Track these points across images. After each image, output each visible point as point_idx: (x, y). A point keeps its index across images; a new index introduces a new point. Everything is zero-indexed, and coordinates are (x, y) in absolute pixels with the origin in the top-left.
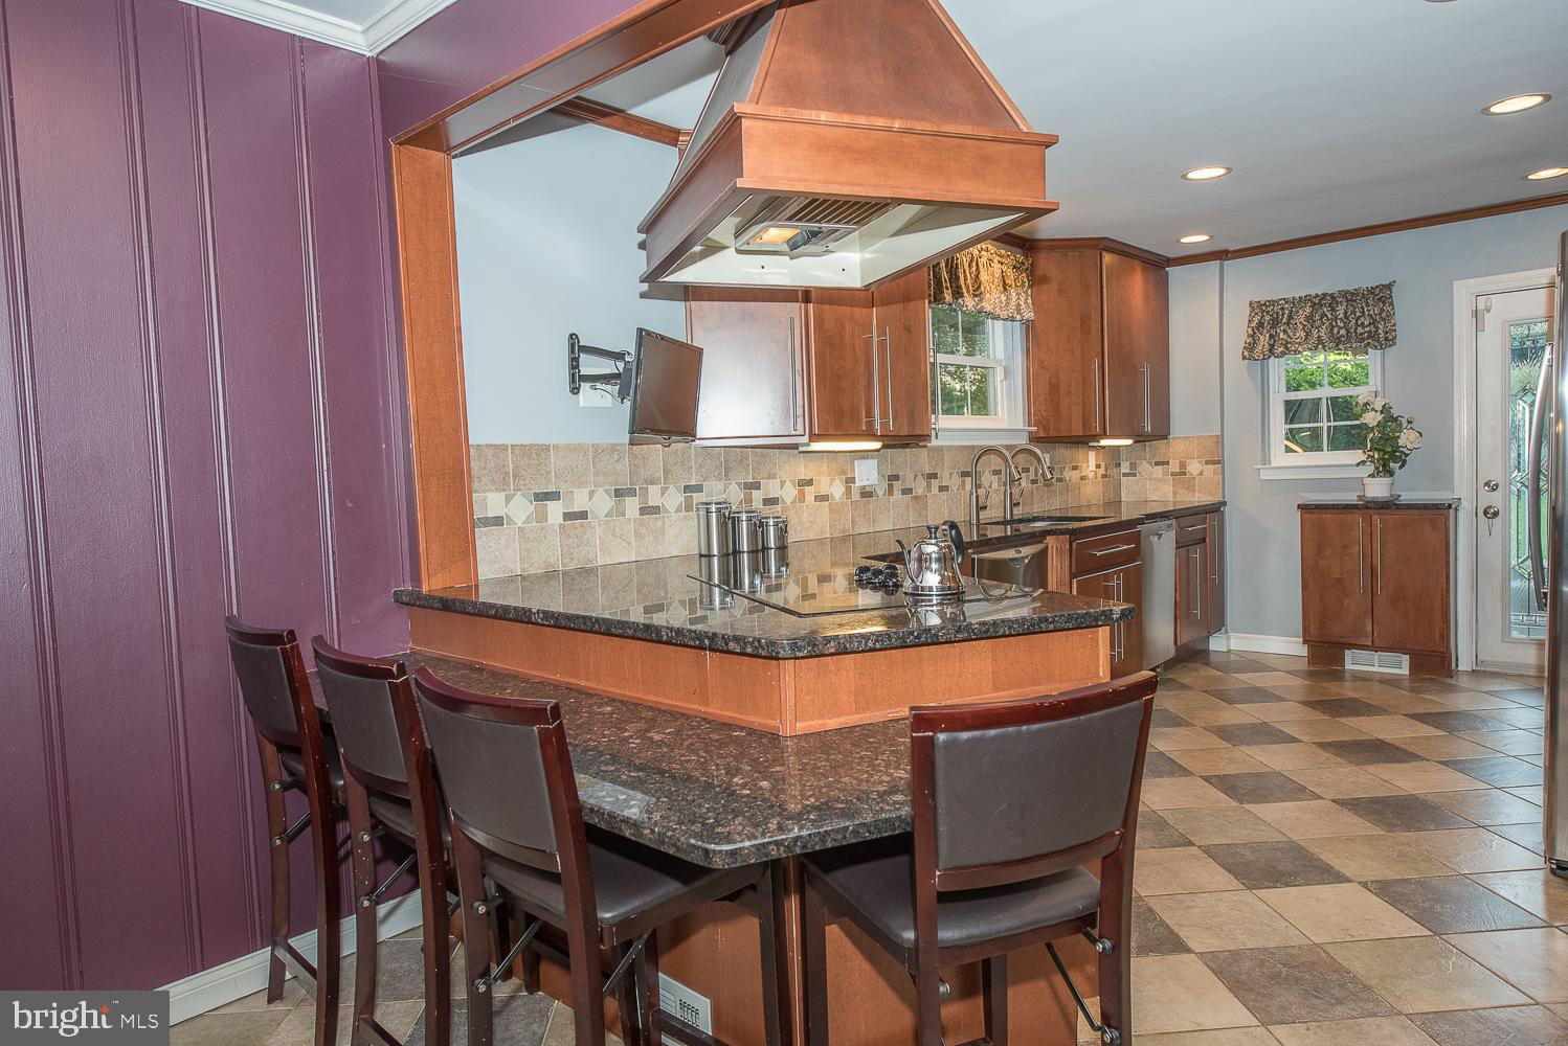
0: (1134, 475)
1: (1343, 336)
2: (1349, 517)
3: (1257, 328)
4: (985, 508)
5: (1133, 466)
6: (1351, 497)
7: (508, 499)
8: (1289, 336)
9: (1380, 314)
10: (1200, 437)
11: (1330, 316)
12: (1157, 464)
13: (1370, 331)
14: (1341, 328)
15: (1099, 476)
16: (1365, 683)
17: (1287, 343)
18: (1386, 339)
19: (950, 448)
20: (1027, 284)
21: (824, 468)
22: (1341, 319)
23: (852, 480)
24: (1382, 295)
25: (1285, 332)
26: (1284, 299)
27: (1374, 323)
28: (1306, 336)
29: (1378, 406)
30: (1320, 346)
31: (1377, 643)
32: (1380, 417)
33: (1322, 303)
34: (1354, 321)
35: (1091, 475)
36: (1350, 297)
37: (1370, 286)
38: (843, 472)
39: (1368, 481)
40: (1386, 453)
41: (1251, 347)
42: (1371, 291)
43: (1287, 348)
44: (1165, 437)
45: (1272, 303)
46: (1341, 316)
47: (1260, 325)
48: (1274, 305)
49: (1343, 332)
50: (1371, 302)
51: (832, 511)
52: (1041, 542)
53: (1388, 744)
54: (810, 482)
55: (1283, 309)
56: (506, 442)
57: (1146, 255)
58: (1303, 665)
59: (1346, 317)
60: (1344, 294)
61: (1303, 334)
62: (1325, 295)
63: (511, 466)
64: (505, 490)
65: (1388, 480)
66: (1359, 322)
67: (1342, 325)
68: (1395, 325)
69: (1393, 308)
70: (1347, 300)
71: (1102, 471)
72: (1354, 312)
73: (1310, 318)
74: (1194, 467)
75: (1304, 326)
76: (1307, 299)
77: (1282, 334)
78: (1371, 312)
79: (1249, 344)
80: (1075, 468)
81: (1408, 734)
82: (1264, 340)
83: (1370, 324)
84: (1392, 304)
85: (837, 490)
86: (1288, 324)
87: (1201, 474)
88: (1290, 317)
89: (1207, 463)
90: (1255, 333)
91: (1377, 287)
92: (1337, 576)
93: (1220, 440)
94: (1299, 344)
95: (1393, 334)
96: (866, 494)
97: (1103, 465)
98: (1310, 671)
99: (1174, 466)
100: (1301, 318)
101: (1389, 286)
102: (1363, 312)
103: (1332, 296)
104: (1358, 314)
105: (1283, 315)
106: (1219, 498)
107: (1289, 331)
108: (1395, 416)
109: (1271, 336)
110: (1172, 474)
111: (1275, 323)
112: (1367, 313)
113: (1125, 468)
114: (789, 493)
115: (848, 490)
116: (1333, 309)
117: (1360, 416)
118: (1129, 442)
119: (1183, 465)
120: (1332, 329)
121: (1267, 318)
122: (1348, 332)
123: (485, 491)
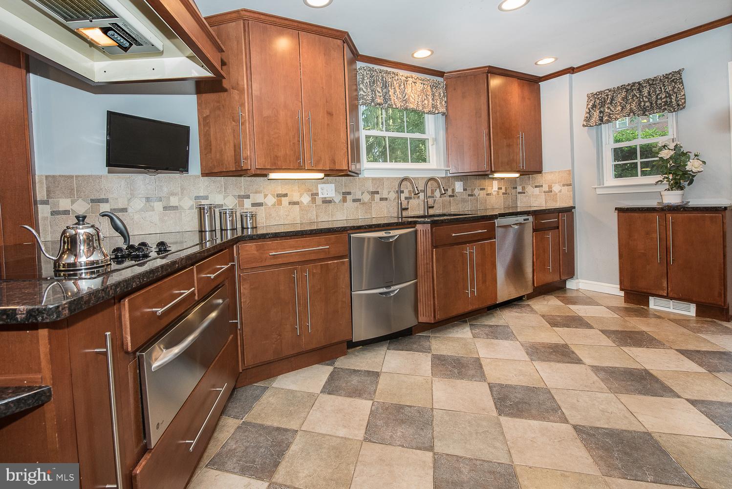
0: (524, 193)
1: (648, 107)
2: (650, 215)
3: (592, 108)
4: (407, 209)
5: (523, 188)
6: (653, 203)
7: (73, 202)
8: (611, 110)
9: (673, 90)
10: (559, 171)
11: (638, 96)
12: (536, 187)
13: (667, 101)
14: (646, 102)
15: (501, 194)
16: (659, 320)
17: (610, 114)
18: (678, 105)
19: (388, 179)
20: (442, 94)
21: (296, 188)
22: (646, 97)
23: (317, 194)
24: (675, 78)
25: (608, 108)
26: (608, 90)
27: (670, 96)
28: (622, 110)
29: (672, 146)
30: (631, 114)
31: (671, 295)
32: (672, 153)
33: (632, 90)
34: (655, 97)
35: (494, 193)
36: (651, 82)
37: (664, 74)
38: (309, 190)
39: (664, 193)
40: (677, 175)
41: (588, 119)
42: (666, 76)
43: (610, 117)
44: (540, 172)
45: (601, 93)
46: (646, 94)
47: (594, 106)
48: (602, 94)
49: (647, 104)
50: (666, 83)
51: (301, 210)
52: (414, 227)
53: (651, 375)
54: (286, 195)
55: (607, 95)
56: (72, 174)
57: (523, 76)
58: (621, 303)
59: (649, 95)
60: (647, 81)
61: (620, 108)
62: (634, 84)
63: (75, 185)
64: (71, 197)
65: (680, 192)
66: (659, 97)
67: (647, 100)
68: (684, 95)
69: (683, 85)
70: (650, 85)
71: (503, 191)
72: (655, 91)
73: (625, 99)
74: (556, 188)
75: (621, 103)
76: (623, 87)
77: (606, 109)
78: (667, 90)
79: (587, 117)
80: (482, 189)
81: (673, 367)
82: (596, 114)
83: (666, 97)
84: (682, 83)
85: (306, 199)
86: (611, 103)
87: (560, 191)
88: (612, 99)
89: (564, 185)
90: (590, 111)
91: (670, 73)
92: (643, 251)
93: (571, 173)
94: (618, 114)
95: (683, 101)
96: (326, 202)
97: (503, 188)
98: (626, 308)
99: (545, 188)
100: (619, 99)
101: (679, 72)
102: (661, 91)
103: (639, 83)
104: (658, 92)
105: (608, 98)
106: (571, 204)
107: (611, 108)
108: (685, 152)
109: (601, 112)
110: (544, 192)
111: (603, 104)
112: (663, 90)
113: (519, 189)
114: (271, 200)
115: (313, 200)
116: (640, 92)
117: (658, 153)
118: (517, 175)
119: (550, 187)
120: (639, 104)
121: (598, 101)
122: (651, 103)
123: (58, 198)
